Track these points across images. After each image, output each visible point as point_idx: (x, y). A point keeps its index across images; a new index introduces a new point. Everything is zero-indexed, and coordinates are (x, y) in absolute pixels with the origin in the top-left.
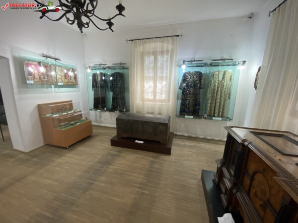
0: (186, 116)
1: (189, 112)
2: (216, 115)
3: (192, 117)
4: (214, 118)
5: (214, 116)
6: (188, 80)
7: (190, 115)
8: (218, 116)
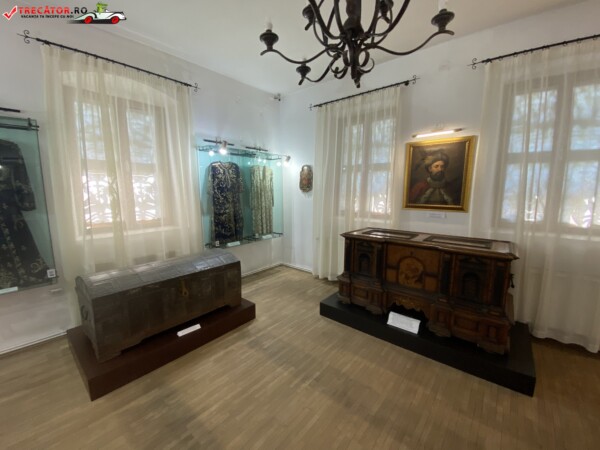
0: (229, 244)
1: (232, 236)
2: (265, 231)
3: (238, 243)
4: (264, 237)
5: (263, 234)
6: (220, 176)
7: (233, 241)
8: (267, 233)
